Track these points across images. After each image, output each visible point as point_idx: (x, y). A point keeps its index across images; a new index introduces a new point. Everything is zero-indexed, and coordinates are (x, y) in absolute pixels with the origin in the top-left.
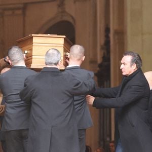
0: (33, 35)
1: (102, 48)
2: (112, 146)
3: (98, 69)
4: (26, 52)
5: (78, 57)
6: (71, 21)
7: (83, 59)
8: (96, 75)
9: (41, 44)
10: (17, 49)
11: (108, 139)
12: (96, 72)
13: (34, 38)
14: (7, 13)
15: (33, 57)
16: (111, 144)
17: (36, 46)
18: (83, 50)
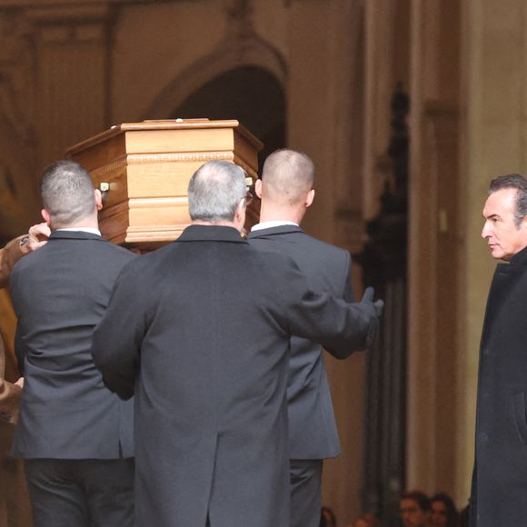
0: (124, 126)
1: (380, 166)
2: (411, 510)
3: (365, 238)
4: (105, 186)
5: (293, 193)
6: (271, 64)
7: (310, 201)
8: (355, 258)
9: (155, 157)
10: (71, 174)
11: (395, 485)
12: (358, 248)
13: (128, 135)
14: (49, 35)
15: (131, 203)
16: (406, 504)
17: (139, 163)
18: (310, 169)
